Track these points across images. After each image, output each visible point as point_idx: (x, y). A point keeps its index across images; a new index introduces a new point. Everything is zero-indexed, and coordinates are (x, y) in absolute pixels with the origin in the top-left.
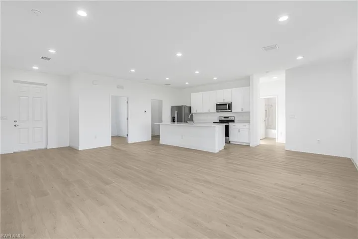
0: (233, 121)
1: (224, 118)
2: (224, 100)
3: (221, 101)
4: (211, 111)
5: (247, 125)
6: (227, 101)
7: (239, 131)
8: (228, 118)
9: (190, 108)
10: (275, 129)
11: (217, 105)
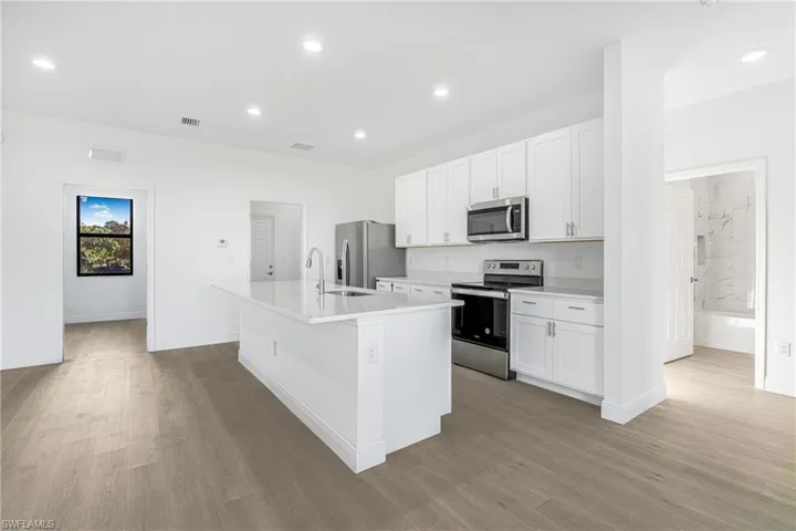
0: (535, 282)
1: (504, 266)
2: (496, 191)
3: (485, 199)
4: (453, 240)
5: (587, 302)
6: (508, 195)
7: (551, 330)
8: (516, 266)
9: (392, 228)
10: (751, 314)
11: (470, 213)
